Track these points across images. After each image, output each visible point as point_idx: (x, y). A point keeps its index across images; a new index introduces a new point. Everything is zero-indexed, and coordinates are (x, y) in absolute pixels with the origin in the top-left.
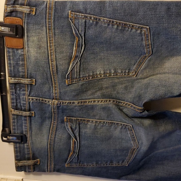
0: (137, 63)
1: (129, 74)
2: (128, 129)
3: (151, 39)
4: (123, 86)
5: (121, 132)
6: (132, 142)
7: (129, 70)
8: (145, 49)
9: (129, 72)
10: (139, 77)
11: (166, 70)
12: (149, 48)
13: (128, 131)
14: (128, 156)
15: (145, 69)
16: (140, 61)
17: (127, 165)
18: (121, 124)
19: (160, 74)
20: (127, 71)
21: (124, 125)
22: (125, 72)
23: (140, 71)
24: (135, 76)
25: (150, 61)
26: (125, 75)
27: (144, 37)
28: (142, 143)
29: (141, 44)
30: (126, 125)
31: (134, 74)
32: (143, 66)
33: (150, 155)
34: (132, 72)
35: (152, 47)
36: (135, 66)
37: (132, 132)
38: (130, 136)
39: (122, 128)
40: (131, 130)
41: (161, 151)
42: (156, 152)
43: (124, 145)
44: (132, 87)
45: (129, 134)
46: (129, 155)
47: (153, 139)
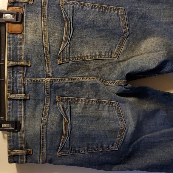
0: (118, 46)
1: (111, 57)
2: (115, 107)
3: (126, 19)
4: (108, 68)
5: (109, 111)
6: (119, 122)
7: (111, 52)
8: (123, 30)
9: (111, 55)
10: (120, 59)
11: (143, 51)
12: (126, 28)
13: (115, 110)
14: (117, 138)
15: (125, 51)
16: (120, 43)
17: (117, 150)
18: (108, 102)
19: (138, 55)
20: (110, 54)
21: (111, 103)
22: (108, 55)
23: (121, 54)
24: (117, 58)
25: (128, 42)
26: (108, 57)
27: (121, 17)
28: (129, 123)
29: (119, 25)
30: (113, 103)
31: (116, 56)
32: (123, 48)
33: (138, 140)
34: (114, 54)
35: (129, 27)
36: (116, 49)
37: (118, 110)
38: (117, 115)
39: (109, 106)
40: (118, 108)
41: (148, 135)
42: (144, 137)
43: (113, 126)
44: (116, 69)
45: (116, 113)
46: (118, 136)
47: (139, 116)
